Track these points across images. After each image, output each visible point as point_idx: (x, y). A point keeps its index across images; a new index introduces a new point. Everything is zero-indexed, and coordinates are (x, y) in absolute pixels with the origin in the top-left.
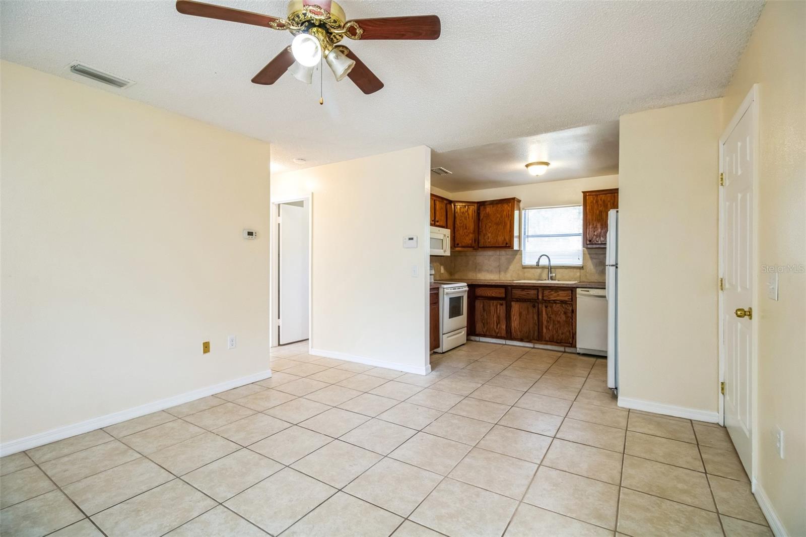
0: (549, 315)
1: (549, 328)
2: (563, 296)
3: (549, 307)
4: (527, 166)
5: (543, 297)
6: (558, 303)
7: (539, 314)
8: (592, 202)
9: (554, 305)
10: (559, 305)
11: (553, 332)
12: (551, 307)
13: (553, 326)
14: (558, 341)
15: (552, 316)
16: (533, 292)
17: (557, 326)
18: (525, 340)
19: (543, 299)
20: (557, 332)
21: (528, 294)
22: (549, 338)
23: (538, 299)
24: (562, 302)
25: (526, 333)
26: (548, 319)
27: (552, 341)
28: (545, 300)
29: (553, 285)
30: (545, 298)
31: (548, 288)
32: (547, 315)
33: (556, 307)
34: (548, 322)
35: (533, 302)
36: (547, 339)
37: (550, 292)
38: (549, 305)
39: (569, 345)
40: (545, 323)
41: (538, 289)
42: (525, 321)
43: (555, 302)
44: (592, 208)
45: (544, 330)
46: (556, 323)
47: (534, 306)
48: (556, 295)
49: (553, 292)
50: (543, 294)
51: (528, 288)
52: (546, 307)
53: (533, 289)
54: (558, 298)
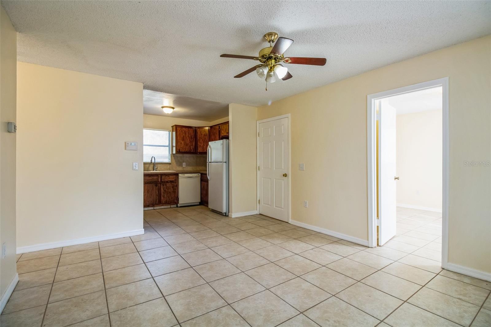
0: (165, 190)
1: (164, 197)
2: (172, 178)
3: (165, 185)
4: (163, 107)
5: (161, 179)
6: (169, 182)
7: (159, 190)
8: (180, 131)
9: (167, 183)
10: (170, 183)
11: (167, 198)
12: (166, 185)
13: (167, 195)
14: (170, 202)
15: (166, 190)
16: (155, 178)
17: (169, 195)
18: (151, 206)
19: (161, 181)
20: (169, 198)
21: (153, 179)
22: (165, 202)
23: (158, 181)
24: (171, 182)
25: (152, 201)
26: (164, 192)
27: (167, 203)
28: (162, 182)
29: (167, 173)
30: (162, 180)
31: (163, 175)
32: (164, 189)
33: (168, 185)
34: (164, 193)
35: (155, 183)
36: (164, 202)
37: (165, 177)
38: (164, 184)
39: (175, 203)
40: (162, 194)
41: (158, 176)
42: (151, 195)
43: (167, 182)
44: (180, 134)
45: (162, 198)
46: (168, 193)
47: (156, 186)
48: (168, 178)
49: (166, 177)
50: (161, 178)
51: (152, 175)
52: (163, 185)
53: (156, 176)
54: (169, 180)
